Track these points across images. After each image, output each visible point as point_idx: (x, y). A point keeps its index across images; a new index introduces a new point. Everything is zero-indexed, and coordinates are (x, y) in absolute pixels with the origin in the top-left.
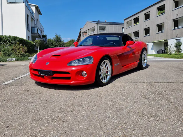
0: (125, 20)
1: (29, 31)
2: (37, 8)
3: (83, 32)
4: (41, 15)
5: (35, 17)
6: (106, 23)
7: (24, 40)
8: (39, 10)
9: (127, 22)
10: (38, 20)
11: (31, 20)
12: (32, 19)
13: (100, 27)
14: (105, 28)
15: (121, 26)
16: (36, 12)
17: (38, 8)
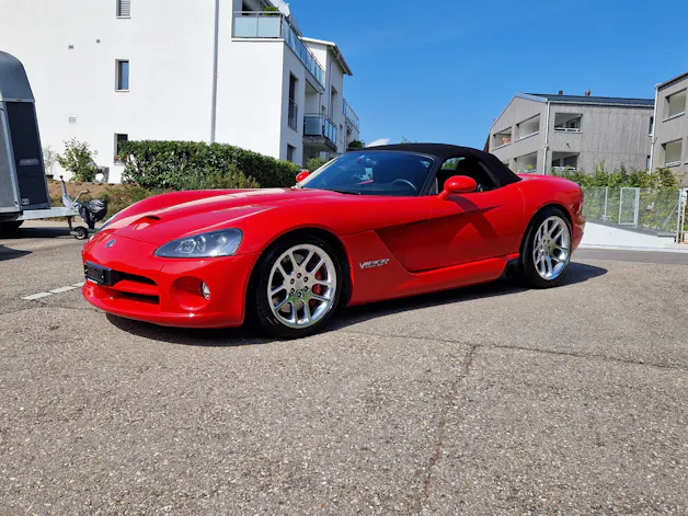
0: (660, 88)
1: (295, 129)
2: (333, 53)
3: (499, 134)
4: (350, 74)
5: (323, 82)
6: (589, 101)
7: (258, 158)
8: (341, 58)
9: (668, 98)
10: (334, 92)
11: (308, 94)
12: (312, 90)
13: (559, 116)
14: (579, 119)
15: (644, 111)
16: (329, 65)
17: (337, 52)
